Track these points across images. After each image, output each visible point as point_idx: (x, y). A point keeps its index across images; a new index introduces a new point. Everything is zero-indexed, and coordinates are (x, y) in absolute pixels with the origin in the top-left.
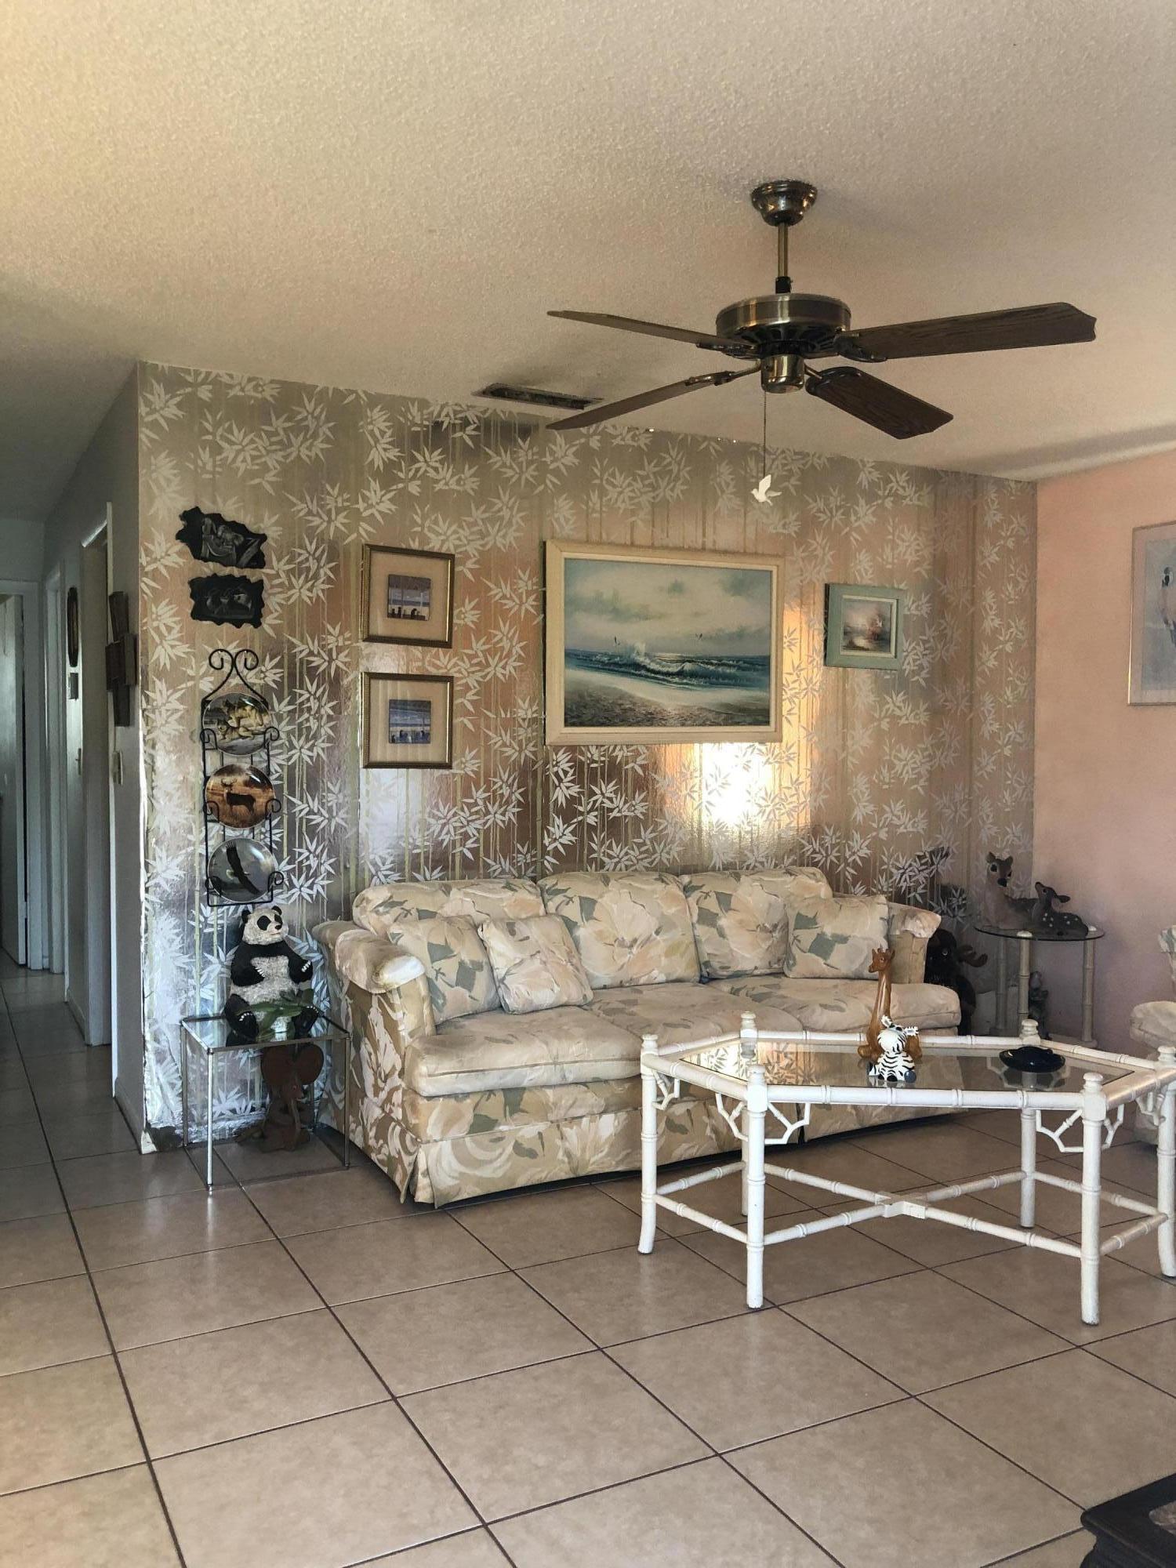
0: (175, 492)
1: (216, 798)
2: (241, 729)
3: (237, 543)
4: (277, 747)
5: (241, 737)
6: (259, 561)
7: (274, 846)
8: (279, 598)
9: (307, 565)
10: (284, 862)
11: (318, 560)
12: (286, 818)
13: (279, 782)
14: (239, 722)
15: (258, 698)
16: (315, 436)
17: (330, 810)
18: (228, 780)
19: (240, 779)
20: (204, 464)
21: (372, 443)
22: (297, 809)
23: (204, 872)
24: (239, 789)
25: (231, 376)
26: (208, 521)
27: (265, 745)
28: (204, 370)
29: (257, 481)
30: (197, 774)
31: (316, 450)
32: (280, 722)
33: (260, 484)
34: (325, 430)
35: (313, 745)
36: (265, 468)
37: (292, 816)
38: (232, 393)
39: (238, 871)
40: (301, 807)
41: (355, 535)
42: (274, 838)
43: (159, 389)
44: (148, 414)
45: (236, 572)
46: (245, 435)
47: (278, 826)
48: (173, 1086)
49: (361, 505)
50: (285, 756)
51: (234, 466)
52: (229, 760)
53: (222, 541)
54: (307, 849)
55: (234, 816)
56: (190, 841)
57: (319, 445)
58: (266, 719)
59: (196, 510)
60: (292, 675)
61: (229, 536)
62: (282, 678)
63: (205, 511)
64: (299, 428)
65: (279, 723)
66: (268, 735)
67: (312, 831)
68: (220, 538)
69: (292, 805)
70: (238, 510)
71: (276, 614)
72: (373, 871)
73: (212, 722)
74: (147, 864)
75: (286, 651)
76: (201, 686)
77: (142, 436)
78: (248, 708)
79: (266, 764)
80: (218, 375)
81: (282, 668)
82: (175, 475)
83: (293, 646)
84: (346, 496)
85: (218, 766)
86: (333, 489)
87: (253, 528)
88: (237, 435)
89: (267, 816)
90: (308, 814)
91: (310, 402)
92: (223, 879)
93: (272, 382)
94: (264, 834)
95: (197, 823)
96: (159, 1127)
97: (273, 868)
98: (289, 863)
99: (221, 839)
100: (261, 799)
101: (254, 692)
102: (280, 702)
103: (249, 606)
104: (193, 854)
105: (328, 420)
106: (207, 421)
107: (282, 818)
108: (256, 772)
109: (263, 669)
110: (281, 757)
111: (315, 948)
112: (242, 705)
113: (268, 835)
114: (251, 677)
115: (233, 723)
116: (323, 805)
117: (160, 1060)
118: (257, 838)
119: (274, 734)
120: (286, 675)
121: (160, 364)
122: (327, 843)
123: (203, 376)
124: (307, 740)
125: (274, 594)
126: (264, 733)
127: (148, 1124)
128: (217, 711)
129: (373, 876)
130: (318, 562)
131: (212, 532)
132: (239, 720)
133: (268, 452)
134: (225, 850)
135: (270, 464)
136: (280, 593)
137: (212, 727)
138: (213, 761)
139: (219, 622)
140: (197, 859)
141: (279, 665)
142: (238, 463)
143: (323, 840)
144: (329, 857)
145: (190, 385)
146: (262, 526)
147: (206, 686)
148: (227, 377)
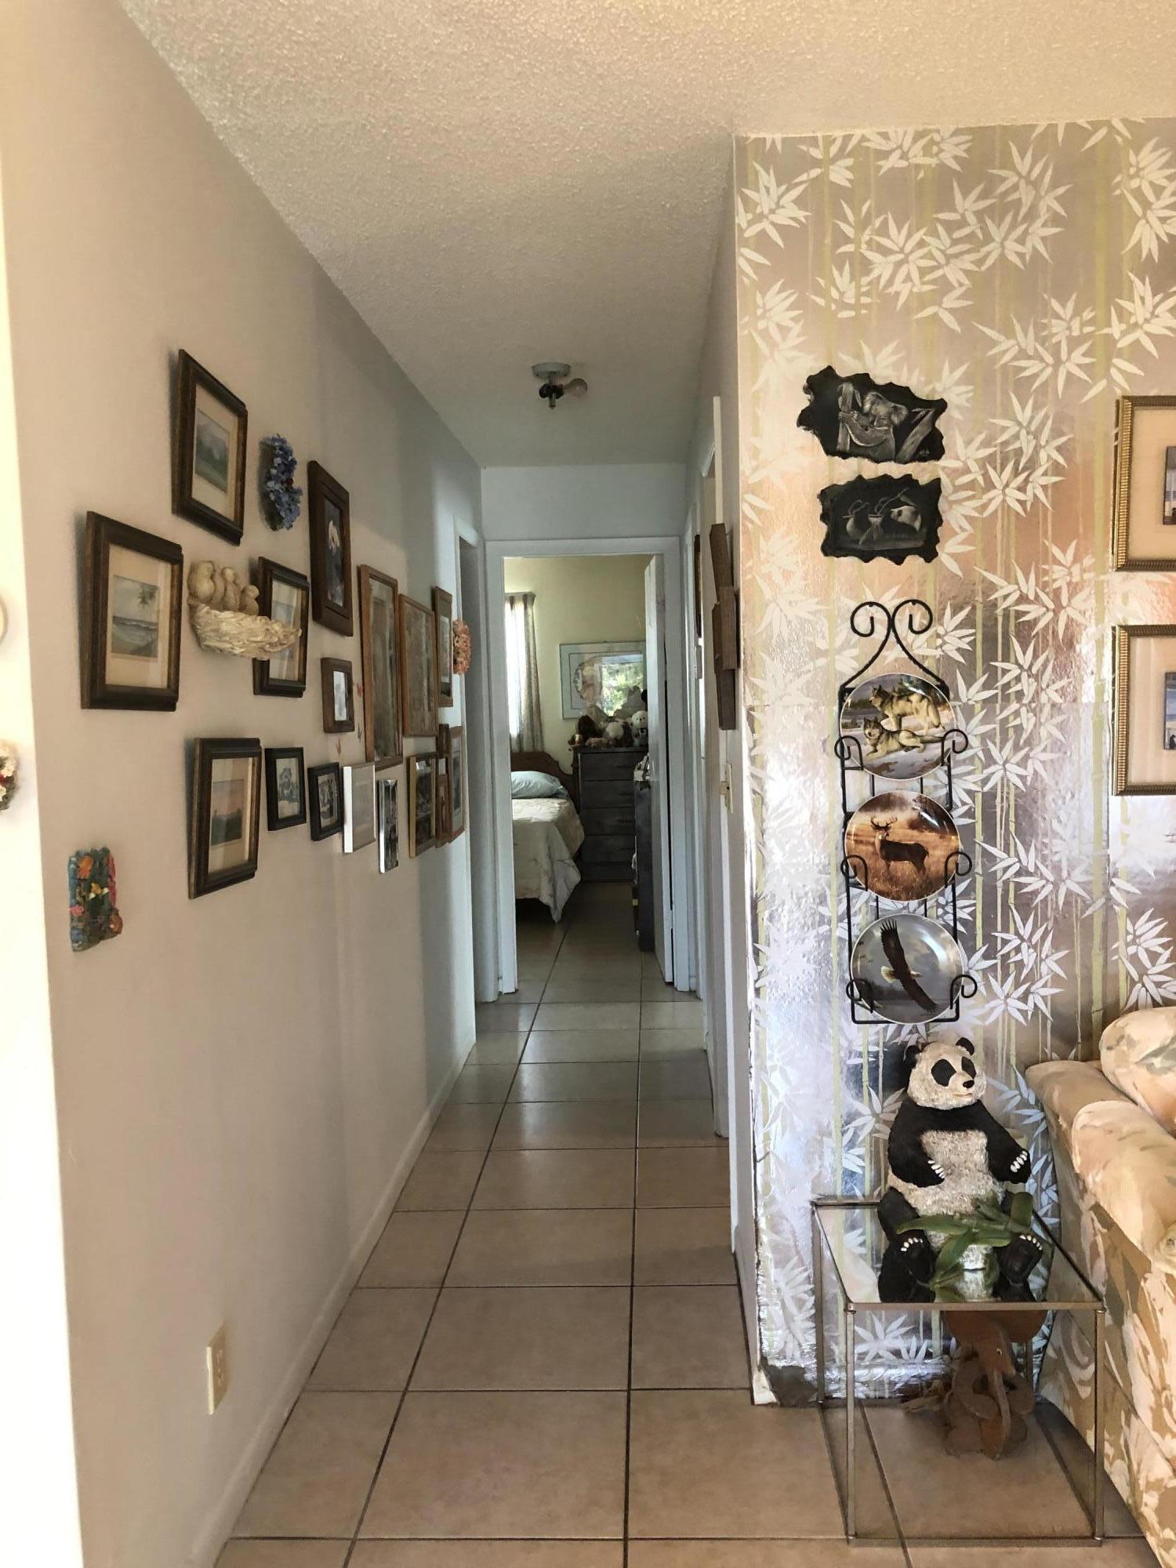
0: (794, 348)
1: (864, 850)
2: (903, 734)
3: (896, 420)
4: (964, 762)
5: (903, 747)
6: (933, 448)
7: (960, 928)
8: (969, 508)
9: (1017, 445)
10: (978, 955)
11: (1036, 435)
12: (979, 880)
13: (968, 821)
14: (899, 724)
15: (932, 682)
16: (1031, 215)
17: (1056, 869)
18: (882, 818)
19: (903, 816)
20: (842, 294)
21: (1137, 208)
22: (1000, 866)
23: (846, 966)
24: (901, 834)
25: (885, 136)
26: (848, 388)
27: (944, 760)
28: (839, 134)
29: (929, 311)
30: (832, 807)
31: (1035, 242)
32: (968, 719)
33: (935, 315)
34: (1050, 203)
35: (1027, 757)
36: (944, 287)
37: (990, 879)
38: (886, 165)
39: (900, 968)
40: (1005, 863)
41: (1103, 383)
42: (960, 914)
43: (767, 179)
44: (750, 223)
45: (895, 470)
46: (909, 236)
47: (966, 894)
48: (800, 1303)
49: (1116, 329)
50: (979, 777)
51: (892, 290)
52: (884, 785)
53: (870, 418)
54: (1017, 933)
55: (891, 879)
56: (822, 916)
57: (1040, 230)
58: (946, 716)
59: (829, 372)
60: (989, 639)
61: (882, 409)
62: (973, 643)
63: (842, 372)
64: (1003, 209)
65: (968, 721)
66: (948, 744)
67: (1025, 904)
68: (867, 415)
69: (990, 858)
70: (897, 366)
71: (963, 535)
72: (1135, 975)
73: (855, 725)
74: (756, 952)
75: (979, 598)
76: (839, 666)
77: (741, 262)
78: (914, 698)
79: (945, 791)
80: (864, 139)
81: (973, 626)
82: (794, 319)
83: (992, 587)
84: (1088, 315)
85: (867, 796)
86: (1064, 306)
87: (921, 392)
88: (896, 237)
89: (947, 879)
90: (1018, 874)
91: (1022, 156)
92: (877, 982)
93: (957, 132)
94: (943, 907)
95: (834, 887)
96: (779, 1364)
97: (959, 968)
98: (986, 957)
99: (871, 917)
100: (938, 849)
101: (926, 670)
102: (969, 684)
103: (917, 525)
104: (827, 938)
105: (1054, 185)
106: (845, 220)
107: (974, 881)
108: (929, 805)
109: (941, 631)
110: (969, 778)
111: (1032, 1101)
112: (904, 694)
113: (950, 909)
114: (920, 646)
115: (889, 724)
116: (1044, 859)
117: (780, 1263)
118: (932, 912)
119: (960, 739)
120: (979, 637)
121: (769, 137)
122: (1051, 924)
123: (838, 143)
124: (1017, 748)
125: (959, 502)
126: (942, 740)
127: (764, 1359)
128: (863, 705)
129: (1133, 983)
130: (1036, 437)
131: (855, 406)
132: (899, 718)
133: (949, 258)
134: (878, 934)
135: (952, 278)
136: (968, 499)
137: (854, 732)
138: (859, 786)
139: (867, 557)
140: (834, 948)
141: (969, 622)
142: (897, 286)
143: (1045, 919)
144: (1056, 947)
145: (816, 163)
146: (939, 387)
147: (847, 665)
148: (879, 139)
